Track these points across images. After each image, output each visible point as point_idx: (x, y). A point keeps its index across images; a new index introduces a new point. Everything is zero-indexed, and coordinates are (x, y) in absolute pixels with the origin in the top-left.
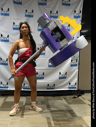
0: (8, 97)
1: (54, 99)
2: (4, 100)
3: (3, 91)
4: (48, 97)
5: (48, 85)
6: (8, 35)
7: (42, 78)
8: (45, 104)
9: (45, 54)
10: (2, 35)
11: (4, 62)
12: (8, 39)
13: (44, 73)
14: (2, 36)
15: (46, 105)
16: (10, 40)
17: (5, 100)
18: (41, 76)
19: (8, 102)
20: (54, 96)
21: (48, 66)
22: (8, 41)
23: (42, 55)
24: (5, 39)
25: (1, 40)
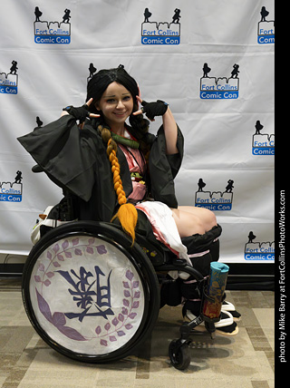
4: (251, 293)
5: (252, 236)
6: (68, 12)
10: (38, 13)
13: (231, 183)
14: (41, 14)
18: (217, 197)
21: (254, 148)
22: (66, 38)
23: (223, 98)
24: (54, 28)
25: (36, 36)
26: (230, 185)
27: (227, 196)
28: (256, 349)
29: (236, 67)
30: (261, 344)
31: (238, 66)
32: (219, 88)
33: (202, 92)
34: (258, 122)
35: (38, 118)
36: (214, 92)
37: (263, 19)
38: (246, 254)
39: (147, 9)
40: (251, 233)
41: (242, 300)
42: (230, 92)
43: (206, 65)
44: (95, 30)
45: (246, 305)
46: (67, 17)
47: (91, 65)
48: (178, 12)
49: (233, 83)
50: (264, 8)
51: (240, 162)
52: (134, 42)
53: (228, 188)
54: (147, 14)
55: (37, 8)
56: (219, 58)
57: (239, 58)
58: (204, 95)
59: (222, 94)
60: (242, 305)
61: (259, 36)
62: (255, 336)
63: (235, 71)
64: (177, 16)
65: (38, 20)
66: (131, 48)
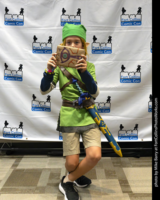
0: (23, 159)
1: (137, 164)
2: (13, 165)
3: (9, 144)
4: (122, 158)
5: (121, 127)
6: (22, 10)
7: (107, 110)
8: (115, 176)
9: (111, 50)
10: (7, 10)
11: (14, 73)
12: (21, 17)
13: (109, 98)
15: (117, 180)
16: (26, 19)
17: (17, 165)
19: (24, 170)
20: (139, 157)
21: (121, 79)
22: (21, 23)
23: (104, 53)
24: (15, 18)
25: (5, 21)
26: (109, 99)
27: (107, 105)
28: (124, 192)
29: (110, 38)
30: (126, 189)
31: (111, 37)
32: (102, 48)
33: (93, 50)
34: (123, 66)
35: (5, 64)
36: (99, 50)
37: (123, 14)
38: (119, 137)
39: (63, 9)
40: (121, 125)
41: (117, 163)
42: (107, 50)
43: (94, 36)
44: (36, 19)
45: (119, 166)
46: (22, 12)
47: (35, 36)
48: (79, 10)
49: (109, 45)
50: (123, 8)
51: (114, 86)
52: (57, 25)
53: (108, 100)
54: (64, 11)
55: (6, 8)
56: (101, 33)
57: (112, 33)
58: (94, 52)
59: (103, 51)
60: (117, 166)
61: (121, 22)
62: (123, 184)
63: (110, 40)
64: (79, 12)
65: (6, 13)
66: (55, 28)
